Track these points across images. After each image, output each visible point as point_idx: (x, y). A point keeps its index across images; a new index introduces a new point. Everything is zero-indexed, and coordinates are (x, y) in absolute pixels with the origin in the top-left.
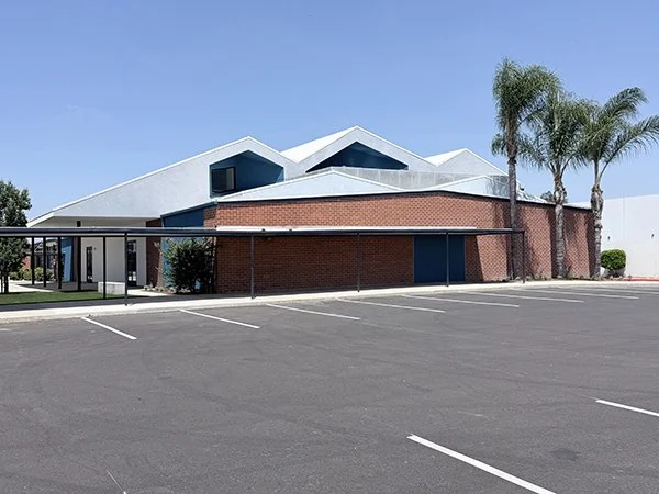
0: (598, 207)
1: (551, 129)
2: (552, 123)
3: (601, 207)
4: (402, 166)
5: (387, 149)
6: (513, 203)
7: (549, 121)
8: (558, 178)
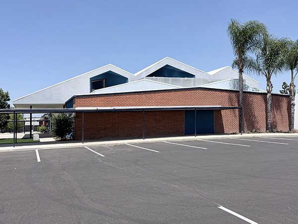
0: (293, 94)
1: (265, 54)
2: (266, 51)
3: (294, 94)
4: (192, 76)
5: (183, 68)
6: (240, 92)
7: (264, 50)
8: (268, 79)
